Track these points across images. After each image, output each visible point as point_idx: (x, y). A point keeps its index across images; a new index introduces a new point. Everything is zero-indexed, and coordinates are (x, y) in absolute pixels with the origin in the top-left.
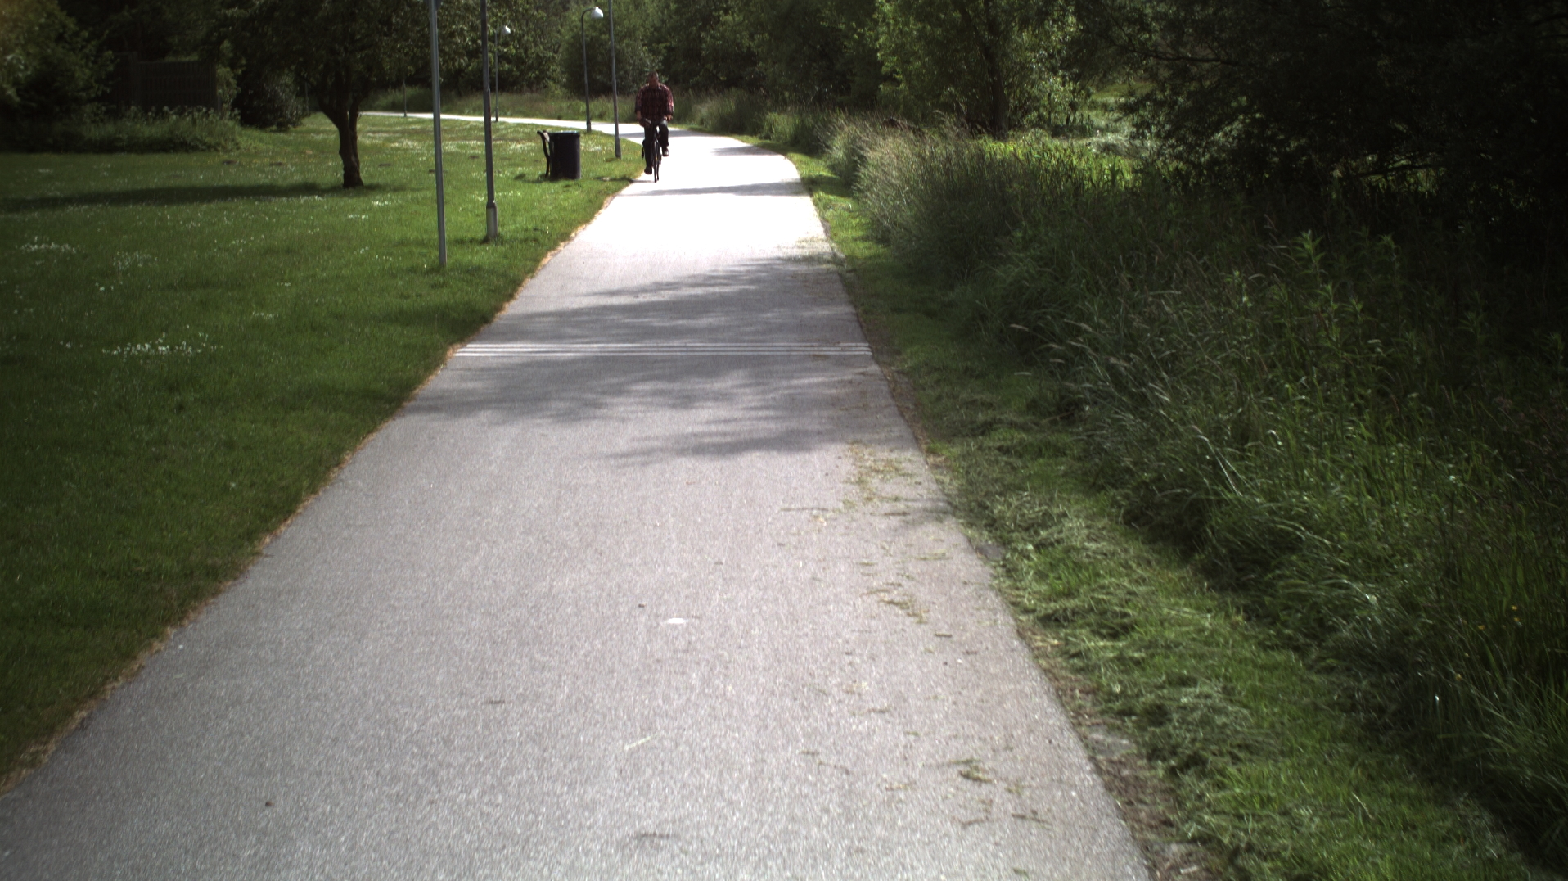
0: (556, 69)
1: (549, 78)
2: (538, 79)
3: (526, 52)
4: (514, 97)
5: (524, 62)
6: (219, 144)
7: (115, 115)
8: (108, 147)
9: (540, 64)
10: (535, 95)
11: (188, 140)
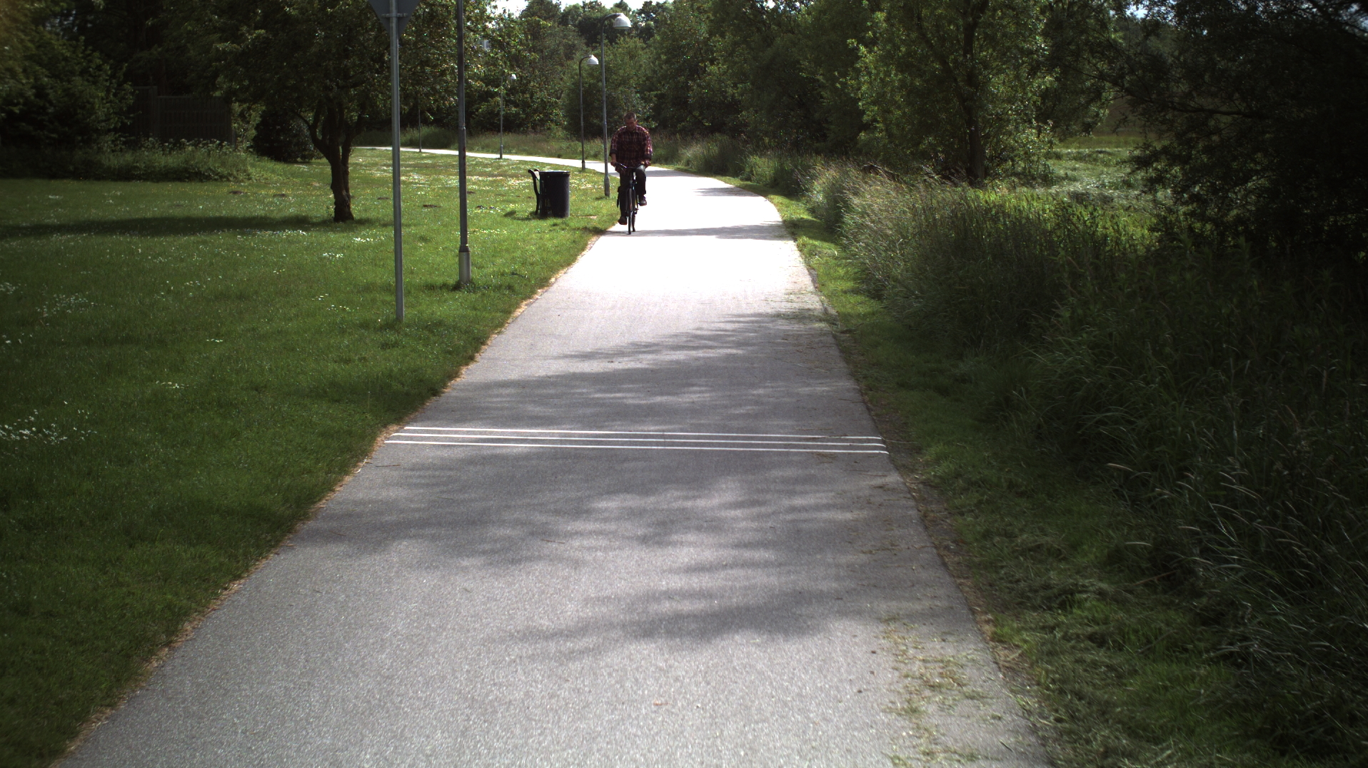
0: (559, 113)
1: (552, 121)
2: (542, 122)
3: (531, 98)
4: (521, 137)
5: (529, 106)
6: (231, 175)
7: (134, 145)
8: (125, 175)
9: (544, 108)
10: (539, 136)
11: (202, 170)
